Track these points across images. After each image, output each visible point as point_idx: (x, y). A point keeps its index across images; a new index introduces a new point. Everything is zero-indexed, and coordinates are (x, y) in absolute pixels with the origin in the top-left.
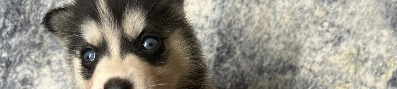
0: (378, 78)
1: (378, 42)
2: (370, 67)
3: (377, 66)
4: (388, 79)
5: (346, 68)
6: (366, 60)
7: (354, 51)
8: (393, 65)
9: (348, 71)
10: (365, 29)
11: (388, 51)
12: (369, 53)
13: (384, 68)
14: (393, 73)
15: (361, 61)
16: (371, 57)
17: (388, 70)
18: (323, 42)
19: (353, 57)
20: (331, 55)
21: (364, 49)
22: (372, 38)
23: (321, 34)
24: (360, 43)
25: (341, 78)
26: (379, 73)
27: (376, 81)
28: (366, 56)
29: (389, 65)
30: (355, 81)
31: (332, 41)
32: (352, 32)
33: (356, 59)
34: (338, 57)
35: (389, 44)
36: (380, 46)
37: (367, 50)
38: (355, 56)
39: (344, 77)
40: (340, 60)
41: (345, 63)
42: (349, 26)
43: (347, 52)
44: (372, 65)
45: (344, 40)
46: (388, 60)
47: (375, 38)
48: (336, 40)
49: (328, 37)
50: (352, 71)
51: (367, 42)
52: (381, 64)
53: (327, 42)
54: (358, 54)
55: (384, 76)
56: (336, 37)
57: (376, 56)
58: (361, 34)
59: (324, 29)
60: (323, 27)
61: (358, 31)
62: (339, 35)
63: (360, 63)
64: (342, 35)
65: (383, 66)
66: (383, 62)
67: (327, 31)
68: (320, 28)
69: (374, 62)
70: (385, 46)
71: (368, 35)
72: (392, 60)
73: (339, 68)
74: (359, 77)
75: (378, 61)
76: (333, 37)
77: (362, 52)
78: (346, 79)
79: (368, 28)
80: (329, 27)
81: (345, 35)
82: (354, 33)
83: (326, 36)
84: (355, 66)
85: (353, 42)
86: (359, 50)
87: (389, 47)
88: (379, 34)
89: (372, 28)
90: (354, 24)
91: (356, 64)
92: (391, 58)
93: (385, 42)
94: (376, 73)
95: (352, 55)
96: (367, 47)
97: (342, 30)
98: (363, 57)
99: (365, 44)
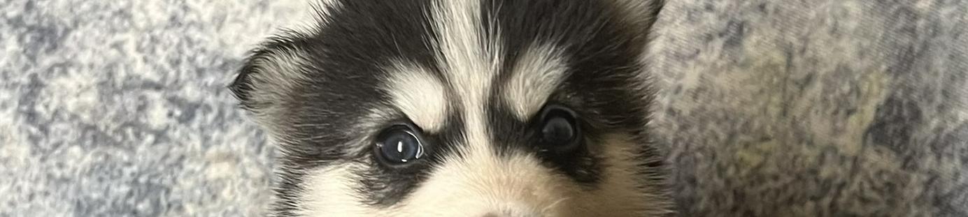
0: (839, 125)
1: (835, 32)
2: (818, 97)
3: (837, 93)
4: (866, 125)
5: (761, 103)
6: (809, 79)
7: (778, 57)
8: (875, 89)
9: (765, 110)
11: (862, 54)
12: (815, 61)
13: (853, 98)
14: (878, 109)
15: (796, 83)
16: (822, 72)
17: (865, 102)
18: (700, 37)
19: (778, 74)
20: (721, 69)
21: (803, 51)
22: (822, 22)
23: (692, 15)
24: (791, 38)
25: (749, 130)
26: (842, 112)
27: (836, 132)
28: (810, 69)
29: (865, 89)
30: (783, 136)
31: (721, 35)
32: (770, 8)
33: (785, 80)
34: (739, 75)
35: (866, 35)
36: (844, 43)
37: (809, 53)
38: (782, 69)
39: (756, 124)
40: (744, 83)
41: (755, 88)
43: (761, 63)
44: (825, 92)
45: (750, 30)
46: (864, 77)
47: (829, 21)
48: (733, 31)
49: (712, 23)
50: (774, 111)
51: (810, 33)
52: (846, 88)
53: (709, 38)
54: (789, 65)
55: (853, 119)
56: (731, 23)
57: (832, 68)
58: (793, 13)
59: (701, 4)
61: (786, 6)
62: (739, 18)
63: (795, 89)
64: (745, 18)
65: (851, 92)
66: (851, 83)
67: (709, 8)
69: (829, 84)
70: (856, 41)
71: (812, 14)
72: (872, 77)
73: (743, 103)
74: (794, 124)
75: (839, 81)
76: (724, 23)
77: (797, 60)
78: (762, 128)
81: (754, 18)
82: (777, 11)
83: (705, 22)
84: (783, 97)
85: (775, 33)
86: (790, 55)
87: (866, 43)
88: (838, 12)
91: (785, 91)
92: (869, 71)
93: (856, 32)
94: (836, 113)
95: (775, 67)
96: (810, 46)
98: (800, 73)
99: (805, 40)
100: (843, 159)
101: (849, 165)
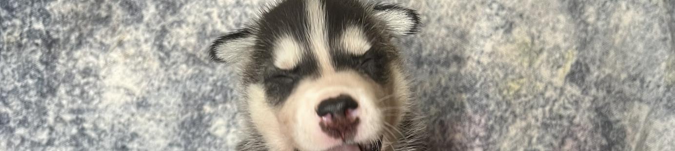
0: (554, 73)
1: (554, 29)
2: (545, 60)
3: (553, 58)
4: (566, 73)
5: (519, 61)
6: (541, 51)
7: (528, 40)
8: (571, 56)
9: (521, 64)
10: (539, 14)
11: (565, 40)
12: (544, 42)
13: (561, 61)
14: (572, 66)
15: (535, 52)
16: (547, 47)
17: (566, 62)
18: (492, 28)
19: (527, 47)
20: (502, 44)
21: (539, 37)
22: (547, 24)
23: (489, 18)
24: (534, 30)
25: (514, 73)
26: (555, 67)
27: (553, 76)
28: (541, 46)
29: (567, 56)
30: (529, 77)
31: (502, 27)
32: (525, 16)
33: (530, 50)
34: (510, 47)
35: (567, 32)
36: (557, 34)
37: (542, 39)
38: (529, 45)
39: (517, 70)
40: (512, 50)
41: (517, 54)
42: (521, 9)
43: (520, 41)
44: (548, 57)
45: (516, 26)
46: (566, 51)
47: (551, 24)
48: (508, 26)
49: (499, 22)
50: (526, 64)
51: (542, 28)
52: (558, 56)
53: (497, 28)
54: (533, 43)
55: (561, 71)
56: (507, 22)
57: (551, 46)
58: (535, 19)
59: (494, 12)
60: (491, 9)
61: (532, 16)
62: (510, 20)
63: (535, 55)
64: (513, 20)
65: (560, 58)
66: (560, 54)
67: (497, 14)
68: (488, 10)
69: (550, 53)
70: (562, 34)
71: (543, 21)
72: (570, 51)
73: (512, 60)
74: (534, 71)
75: (554, 52)
76: (504, 22)
77: (536, 41)
78: (520, 73)
79: (542, 12)
80: (499, 9)
81: (517, 20)
82: (528, 18)
83: (495, 21)
84: (529, 58)
85: (526, 28)
86: (533, 38)
87: (567, 35)
88: (555, 20)
89: (547, 13)
90: (528, 7)
91: (530, 55)
92: (568, 48)
93: (562, 30)
94: (553, 67)
95: (526, 44)
96: (542, 35)
97: (514, 14)
98: (538, 47)
99: (540, 32)
100: (556, 88)
101: (558, 91)
